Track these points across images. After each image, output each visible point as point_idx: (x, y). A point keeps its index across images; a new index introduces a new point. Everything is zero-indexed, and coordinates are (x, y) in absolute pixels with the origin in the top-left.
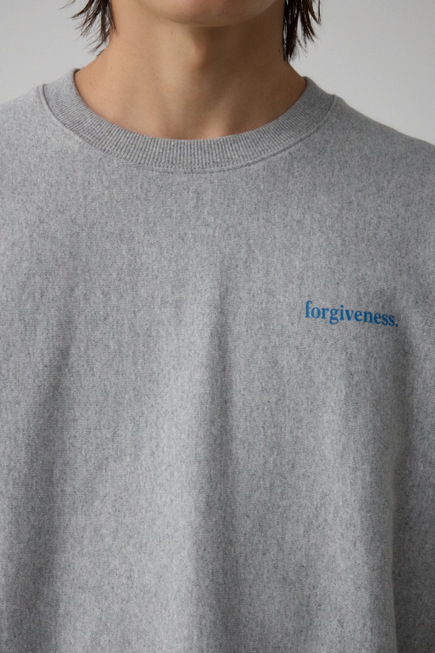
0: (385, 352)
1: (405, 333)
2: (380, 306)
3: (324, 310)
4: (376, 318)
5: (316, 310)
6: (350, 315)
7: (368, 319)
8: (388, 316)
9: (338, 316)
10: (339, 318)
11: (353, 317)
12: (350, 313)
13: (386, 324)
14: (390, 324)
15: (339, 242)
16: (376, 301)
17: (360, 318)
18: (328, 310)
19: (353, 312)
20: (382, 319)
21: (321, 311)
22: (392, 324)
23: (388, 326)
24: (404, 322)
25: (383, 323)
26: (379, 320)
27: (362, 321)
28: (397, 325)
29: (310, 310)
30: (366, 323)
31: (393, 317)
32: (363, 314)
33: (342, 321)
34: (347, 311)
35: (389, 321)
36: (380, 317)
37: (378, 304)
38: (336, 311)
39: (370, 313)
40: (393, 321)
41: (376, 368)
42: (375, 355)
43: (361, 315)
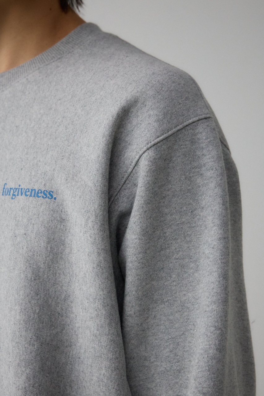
0: (41, 219)
1: (62, 205)
2: (43, 184)
3: (11, 189)
4: (38, 193)
5: (7, 189)
6: (23, 192)
7: (33, 194)
8: (48, 191)
9: (16, 193)
10: (16, 195)
11: (24, 194)
12: (23, 190)
13: (46, 198)
14: (48, 197)
15: (32, 138)
16: (40, 181)
17: (28, 193)
18: (12, 189)
19: (24, 189)
20: (42, 193)
21: (9, 190)
22: (50, 197)
23: (47, 199)
24: (61, 196)
25: (43, 197)
26: (40, 195)
27: (28, 196)
28: (55, 199)
29: (5, 190)
30: (31, 197)
31: (53, 192)
32: (30, 190)
33: (18, 197)
34: (22, 189)
35: (48, 195)
36: (41, 193)
37: (41, 182)
38: (16, 189)
39: (35, 190)
40: (52, 196)
41: (32, 232)
42: (33, 222)
43: (29, 192)
